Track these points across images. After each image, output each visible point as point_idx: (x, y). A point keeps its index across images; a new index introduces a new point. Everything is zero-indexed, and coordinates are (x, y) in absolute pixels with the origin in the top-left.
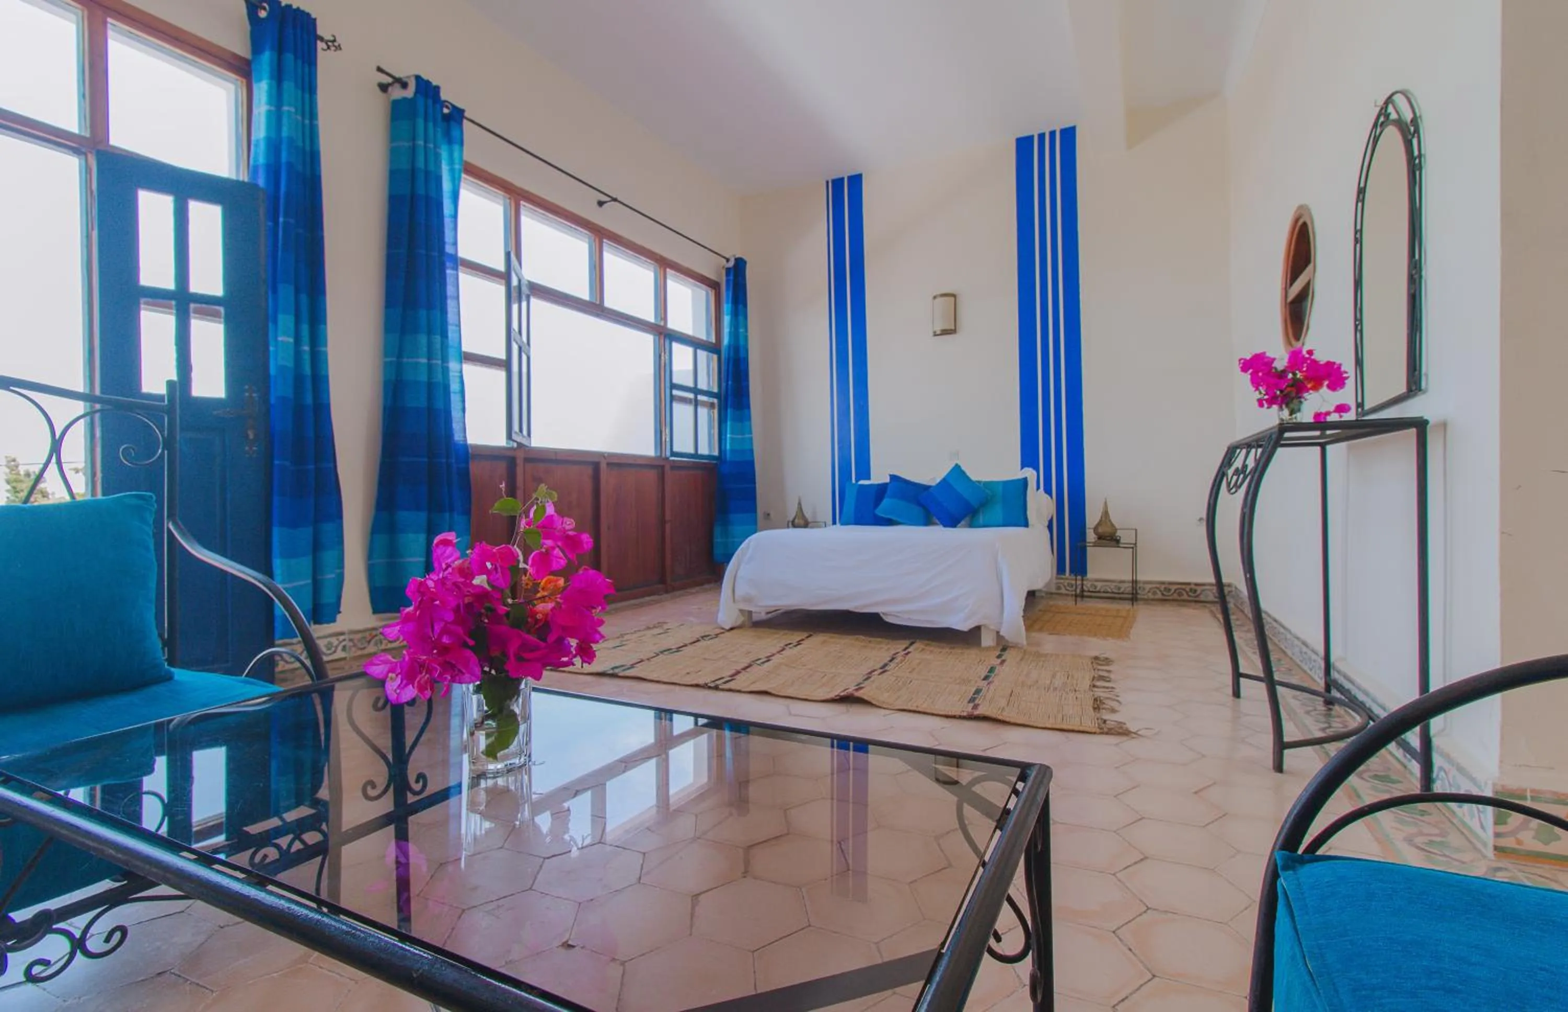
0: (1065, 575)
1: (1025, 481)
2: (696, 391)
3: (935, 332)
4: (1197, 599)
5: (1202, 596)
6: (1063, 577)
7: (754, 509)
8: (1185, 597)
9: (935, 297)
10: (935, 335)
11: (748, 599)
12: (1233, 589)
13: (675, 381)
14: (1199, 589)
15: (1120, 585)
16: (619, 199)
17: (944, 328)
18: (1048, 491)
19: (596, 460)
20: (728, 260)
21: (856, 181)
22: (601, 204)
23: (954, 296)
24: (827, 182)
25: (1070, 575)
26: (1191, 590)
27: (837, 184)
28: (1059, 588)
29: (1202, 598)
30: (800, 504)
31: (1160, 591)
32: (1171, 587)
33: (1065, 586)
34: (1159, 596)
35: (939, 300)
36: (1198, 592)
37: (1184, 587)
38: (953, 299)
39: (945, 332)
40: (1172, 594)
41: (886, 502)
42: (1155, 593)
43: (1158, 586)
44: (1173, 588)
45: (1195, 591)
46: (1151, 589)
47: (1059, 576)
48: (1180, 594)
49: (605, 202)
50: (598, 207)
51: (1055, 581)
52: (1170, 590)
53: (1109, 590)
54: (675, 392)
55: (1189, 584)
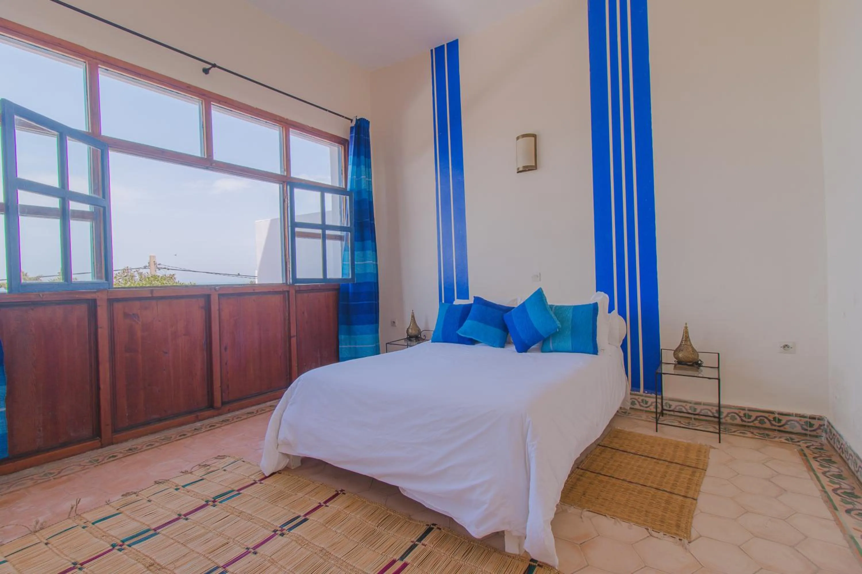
0: (639, 391)
1: (595, 307)
2: (324, 227)
3: (518, 169)
4: (782, 429)
5: (786, 426)
6: (638, 393)
7: (376, 321)
8: (767, 425)
9: (518, 138)
10: (519, 172)
11: (288, 444)
12: (826, 423)
13: (297, 220)
14: (784, 419)
15: (696, 406)
16: (218, 65)
17: (524, 165)
18: (622, 313)
19: (207, 293)
20: (352, 120)
21: (454, 46)
22: (206, 71)
23: (534, 136)
24: (432, 51)
25: (644, 392)
26: (774, 419)
27: (439, 50)
28: (633, 403)
29: (788, 428)
30: (413, 317)
31: (740, 417)
32: (751, 413)
33: (639, 402)
34: (738, 421)
35: (521, 140)
36: (783, 422)
37: (766, 415)
38: (533, 138)
39: (527, 169)
40: (753, 421)
41: (468, 323)
42: (733, 418)
43: (737, 411)
44: (754, 415)
45: (780, 421)
46: (729, 413)
47: (633, 392)
48: (764, 423)
49: (210, 69)
50: (204, 74)
51: (629, 397)
52: (750, 417)
53: (685, 411)
54: (297, 229)
55: (772, 413)
